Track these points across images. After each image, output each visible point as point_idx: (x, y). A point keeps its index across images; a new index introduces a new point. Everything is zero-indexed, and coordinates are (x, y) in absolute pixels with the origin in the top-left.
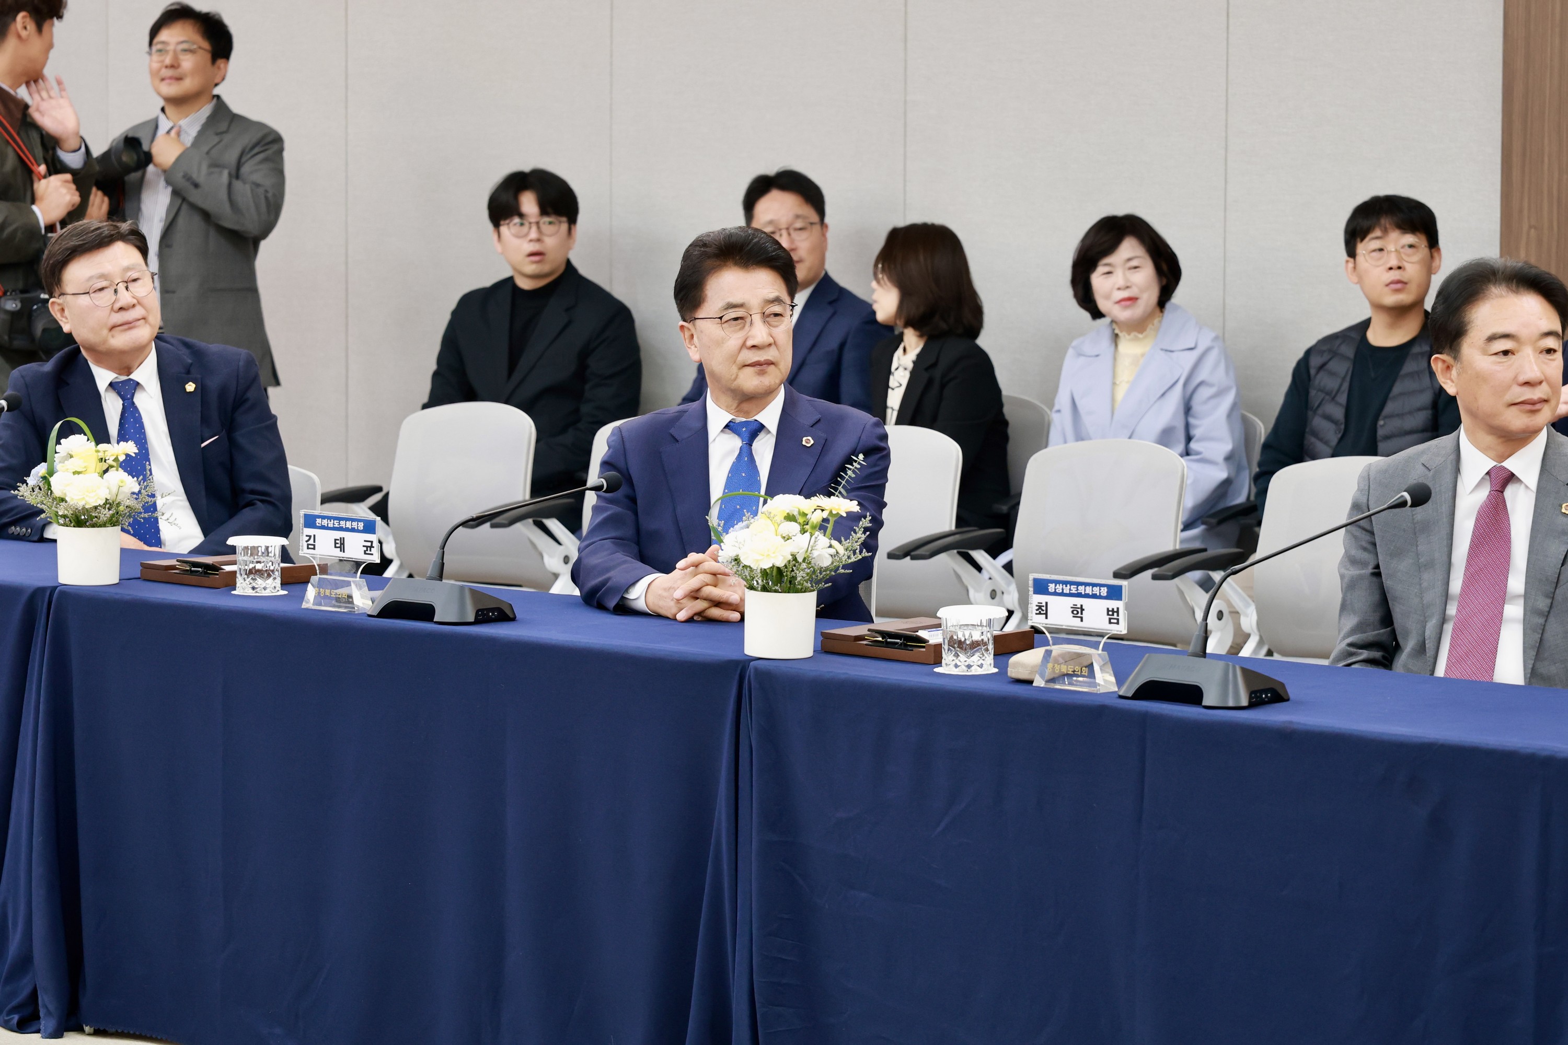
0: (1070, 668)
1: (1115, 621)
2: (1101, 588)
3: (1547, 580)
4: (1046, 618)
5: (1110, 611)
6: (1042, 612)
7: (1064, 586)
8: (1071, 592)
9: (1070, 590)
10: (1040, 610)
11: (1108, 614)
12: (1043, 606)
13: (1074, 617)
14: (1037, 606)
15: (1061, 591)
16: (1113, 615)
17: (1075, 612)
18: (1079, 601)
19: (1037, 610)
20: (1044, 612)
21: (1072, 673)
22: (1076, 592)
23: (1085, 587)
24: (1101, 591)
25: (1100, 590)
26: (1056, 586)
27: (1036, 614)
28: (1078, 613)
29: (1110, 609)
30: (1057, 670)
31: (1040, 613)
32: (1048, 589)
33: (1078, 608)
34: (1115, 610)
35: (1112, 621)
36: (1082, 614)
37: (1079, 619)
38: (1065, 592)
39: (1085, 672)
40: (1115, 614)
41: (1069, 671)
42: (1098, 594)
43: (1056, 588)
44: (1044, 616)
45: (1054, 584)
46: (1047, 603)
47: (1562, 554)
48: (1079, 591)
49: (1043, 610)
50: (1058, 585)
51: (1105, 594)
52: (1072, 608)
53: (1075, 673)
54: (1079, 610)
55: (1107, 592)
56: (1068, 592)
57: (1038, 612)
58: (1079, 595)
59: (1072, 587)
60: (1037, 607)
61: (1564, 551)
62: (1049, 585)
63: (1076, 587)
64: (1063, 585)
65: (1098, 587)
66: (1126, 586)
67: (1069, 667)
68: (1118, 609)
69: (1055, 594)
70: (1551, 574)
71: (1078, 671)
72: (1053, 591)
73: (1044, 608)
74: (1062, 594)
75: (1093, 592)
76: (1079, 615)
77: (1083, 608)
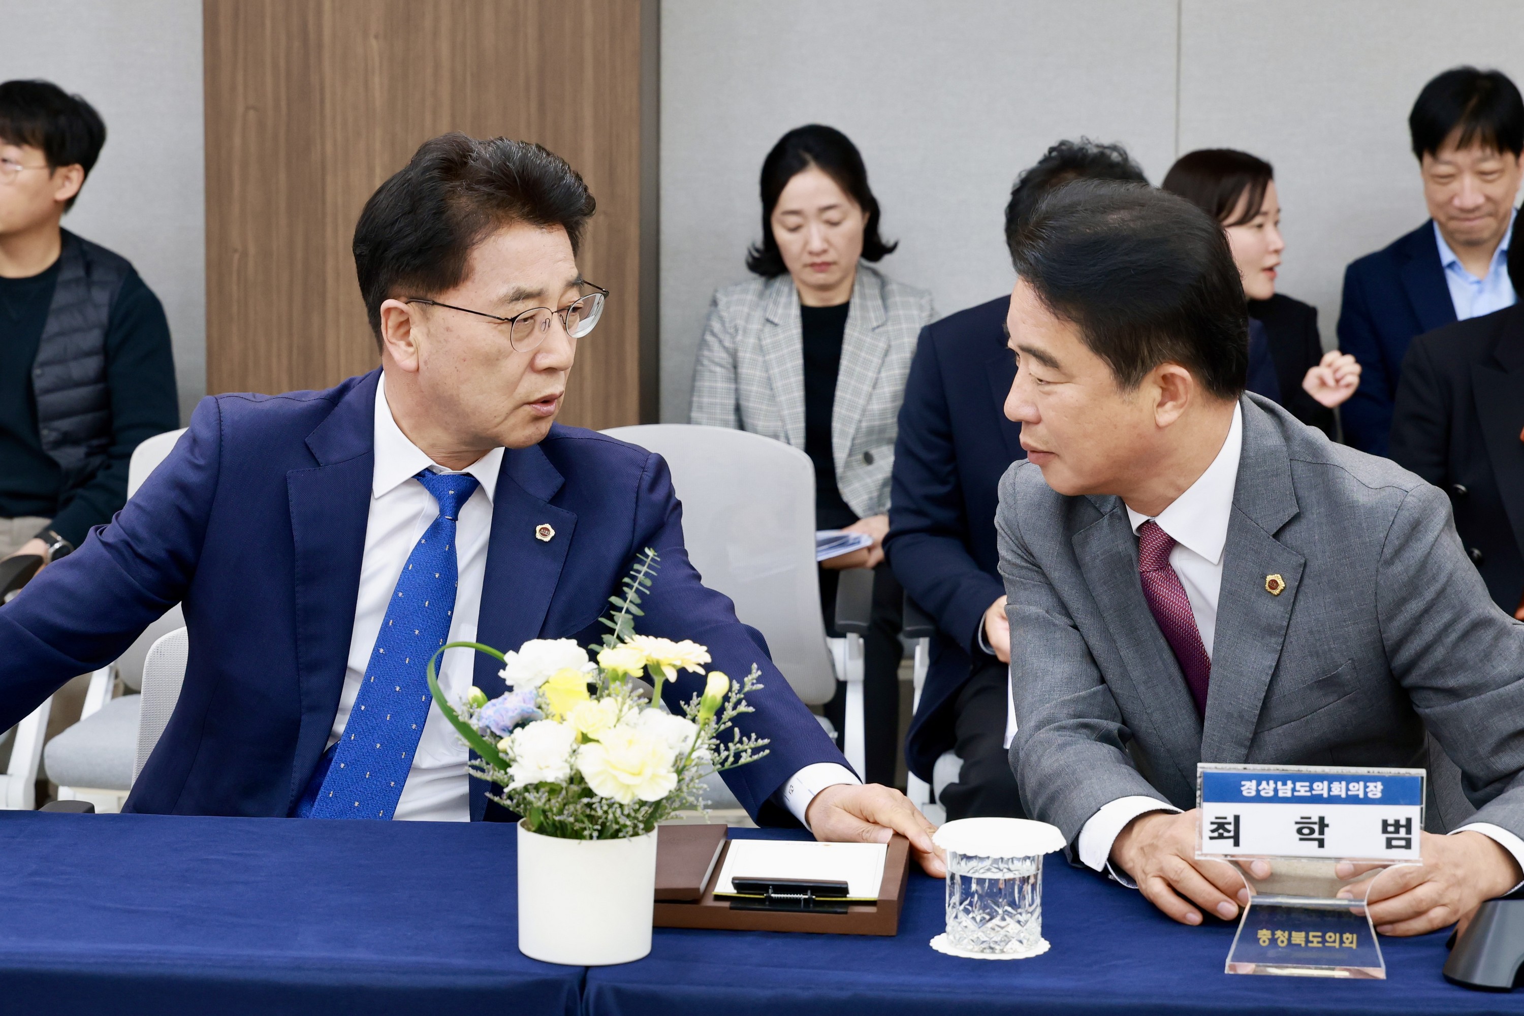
0: (1314, 937)
1: (1403, 843)
2: (1368, 784)
3: (1241, 717)
4: (1237, 844)
5: (1391, 825)
6: (1226, 834)
7: (1279, 784)
8: (1296, 794)
9: (1294, 790)
10: (1221, 831)
11: (1385, 831)
12: (1230, 823)
13: (1301, 839)
14: (1212, 823)
15: (1271, 794)
16: (1397, 831)
17: (1306, 831)
18: (1314, 811)
19: (1213, 831)
20: (1232, 834)
21: (1320, 945)
22: (1309, 794)
23: (1330, 783)
24: (1368, 790)
25: (1366, 787)
26: (1259, 784)
27: (1211, 838)
28: (1312, 831)
29: (1391, 821)
30: (1282, 942)
31: (1221, 837)
32: (1242, 791)
33: (1315, 823)
34: (1403, 822)
35: (1394, 843)
36: (1322, 832)
37: (1316, 843)
38: (1281, 794)
39: (1352, 943)
40: (1403, 831)
41: (1312, 942)
42: (1361, 796)
43: (1260, 788)
44: (1231, 841)
45: (1254, 782)
46: (1237, 819)
47: (1267, 674)
48: (1314, 792)
49: (1229, 831)
50: (1264, 783)
51: (1379, 795)
52: (1297, 823)
53: (1327, 944)
54: (1316, 827)
55: (1383, 791)
56: (1289, 794)
57: (1216, 834)
58: (1317, 799)
59: (1298, 785)
60: (1215, 826)
61: (1270, 667)
62: (1243, 783)
63: (1307, 784)
64: (1276, 783)
65: (1362, 784)
66: (1422, 778)
67: (1311, 934)
68: (1409, 821)
69: (1258, 798)
70: (1249, 707)
71: (1334, 942)
72: (1253, 793)
73: (1231, 827)
74: (1275, 799)
75: (1350, 793)
76: (1316, 835)
77: (1326, 822)
